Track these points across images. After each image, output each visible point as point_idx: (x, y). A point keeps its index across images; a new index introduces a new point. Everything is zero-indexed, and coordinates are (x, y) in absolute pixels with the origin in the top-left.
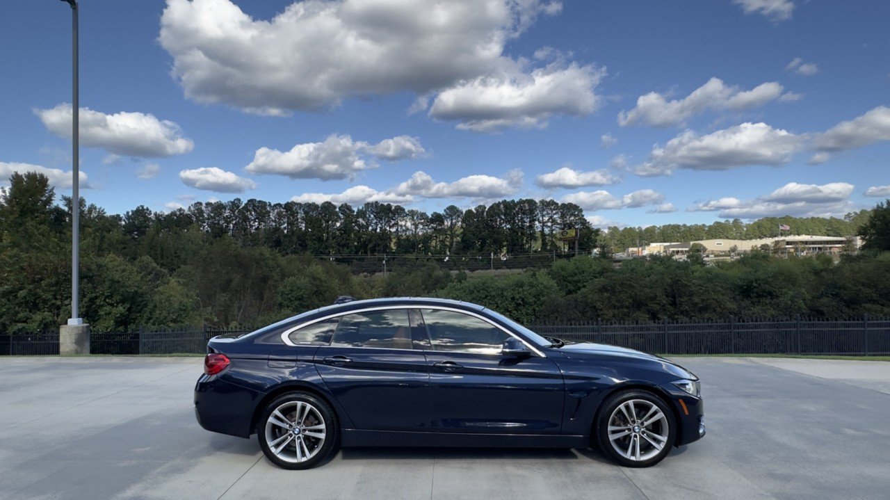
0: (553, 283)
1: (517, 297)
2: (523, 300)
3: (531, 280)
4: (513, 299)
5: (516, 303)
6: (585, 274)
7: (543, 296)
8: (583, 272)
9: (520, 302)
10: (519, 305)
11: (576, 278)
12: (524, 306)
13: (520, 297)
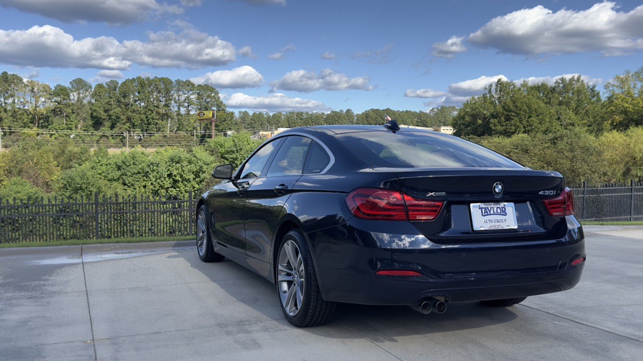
0: (212, 158)
1: (175, 173)
2: (181, 176)
3: (188, 156)
4: (170, 176)
5: (173, 179)
6: (242, 152)
7: (204, 172)
8: (241, 149)
9: (178, 178)
10: (176, 181)
11: (234, 156)
12: (182, 182)
13: (179, 174)
